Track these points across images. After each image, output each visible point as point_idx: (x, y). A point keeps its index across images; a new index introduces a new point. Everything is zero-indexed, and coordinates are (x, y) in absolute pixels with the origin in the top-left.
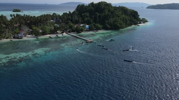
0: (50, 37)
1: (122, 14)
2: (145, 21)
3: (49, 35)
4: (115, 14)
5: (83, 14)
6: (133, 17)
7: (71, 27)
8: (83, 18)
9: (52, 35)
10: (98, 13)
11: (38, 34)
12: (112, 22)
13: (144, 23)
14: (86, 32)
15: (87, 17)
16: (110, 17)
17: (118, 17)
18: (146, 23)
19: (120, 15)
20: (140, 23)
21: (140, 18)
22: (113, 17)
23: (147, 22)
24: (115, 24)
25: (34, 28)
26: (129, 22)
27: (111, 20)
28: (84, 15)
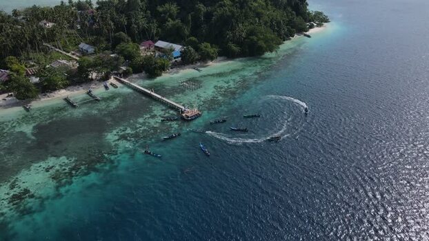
0: (66, 100)
1: (267, 5)
2: (321, 19)
3: (63, 93)
4: (250, 8)
5: (160, 9)
6: (294, 12)
7: (129, 57)
8: (162, 22)
9: (76, 92)
10: (202, 5)
11: (30, 94)
12: (244, 35)
13: (319, 25)
14: (175, 70)
15: (171, 16)
16: (237, 21)
17: (259, 15)
18: (325, 24)
19: (263, 11)
20: (312, 27)
21: (309, 14)
22: (246, 17)
23: (327, 21)
24: (252, 40)
25: (15, 67)
26: (285, 29)
27: (242, 29)
28: (165, 12)
